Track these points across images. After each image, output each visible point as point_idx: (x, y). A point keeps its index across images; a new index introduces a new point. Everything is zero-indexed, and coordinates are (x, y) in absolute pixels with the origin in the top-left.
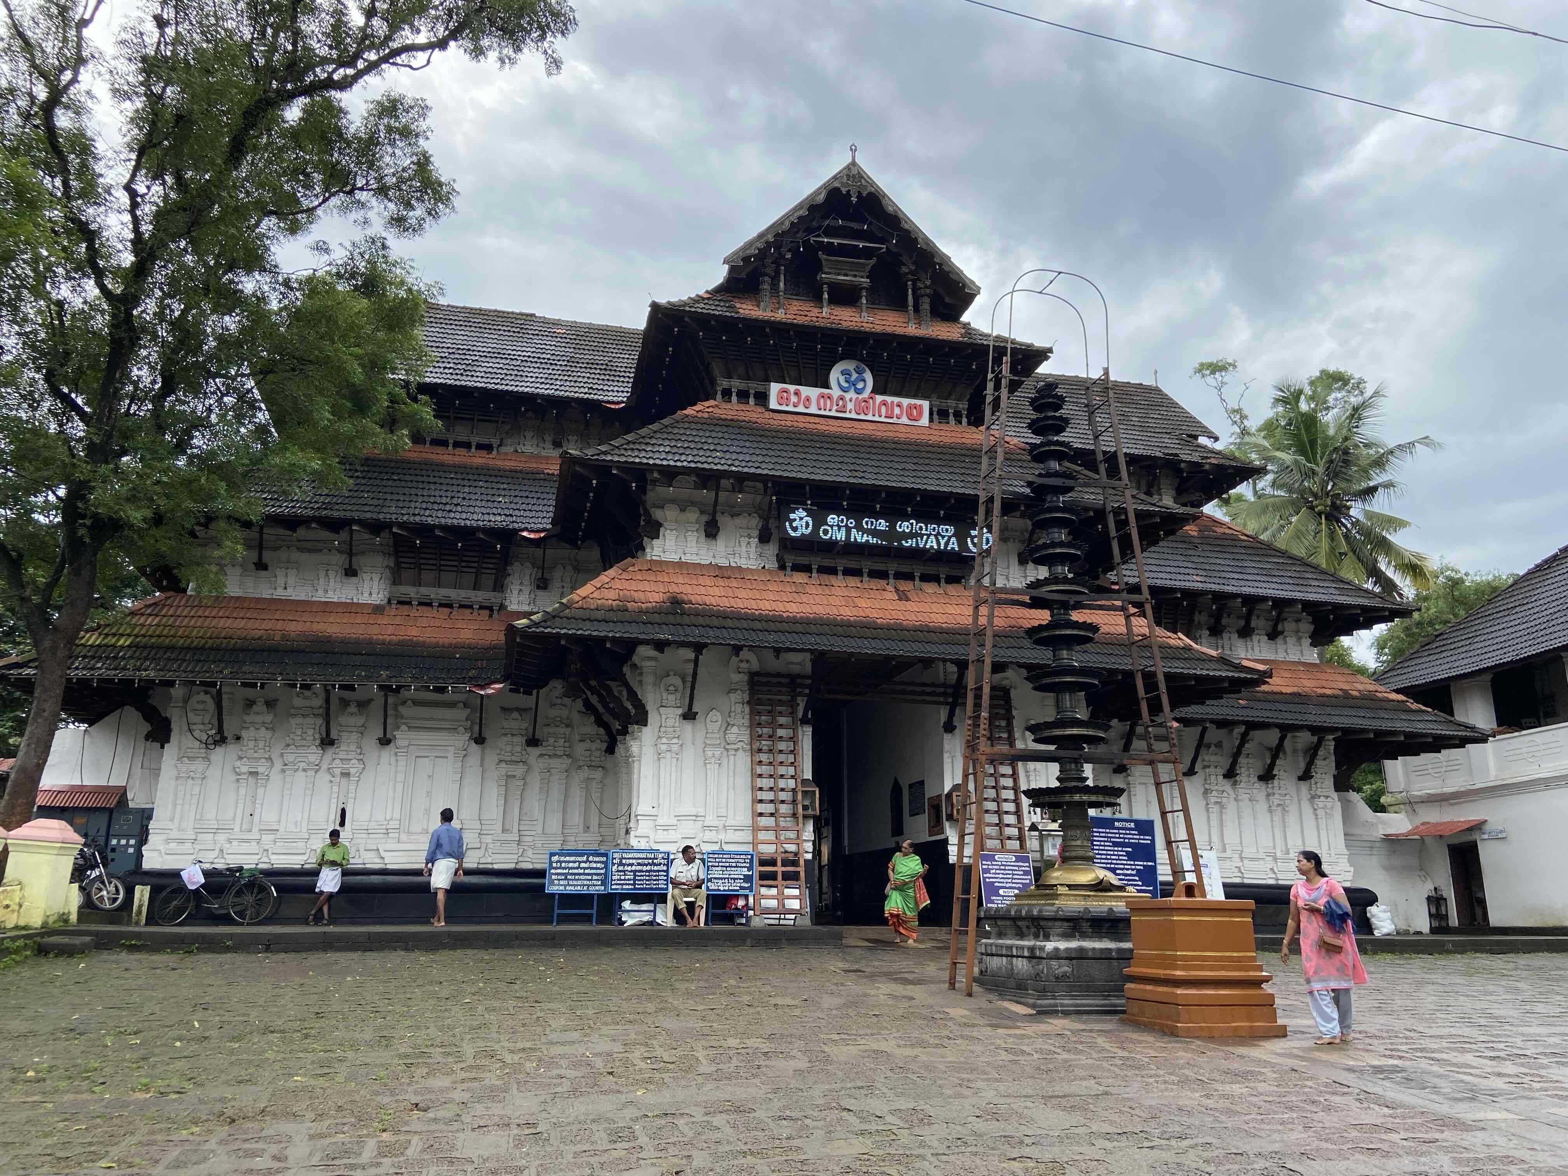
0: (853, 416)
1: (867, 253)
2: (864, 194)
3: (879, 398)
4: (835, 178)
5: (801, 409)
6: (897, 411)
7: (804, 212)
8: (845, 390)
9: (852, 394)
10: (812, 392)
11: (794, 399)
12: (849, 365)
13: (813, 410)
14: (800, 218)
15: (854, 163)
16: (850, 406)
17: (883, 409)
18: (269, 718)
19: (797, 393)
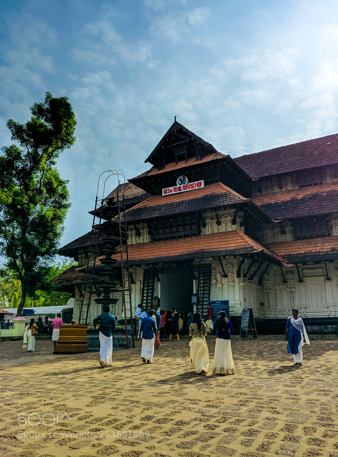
0: (183, 191)
1: (184, 144)
2: (178, 129)
3: (189, 184)
4: (170, 128)
5: (170, 193)
6: (194, 186)
7: (163, 141)
8: (180, 185)
9: (182, 185)
10: (172, 188)
11: (168, 191)
12: (181, 177)
14: (162, 143)
15: (176, 122)
16: (182, 188)
17: (191, 186)
19: (168, 189)
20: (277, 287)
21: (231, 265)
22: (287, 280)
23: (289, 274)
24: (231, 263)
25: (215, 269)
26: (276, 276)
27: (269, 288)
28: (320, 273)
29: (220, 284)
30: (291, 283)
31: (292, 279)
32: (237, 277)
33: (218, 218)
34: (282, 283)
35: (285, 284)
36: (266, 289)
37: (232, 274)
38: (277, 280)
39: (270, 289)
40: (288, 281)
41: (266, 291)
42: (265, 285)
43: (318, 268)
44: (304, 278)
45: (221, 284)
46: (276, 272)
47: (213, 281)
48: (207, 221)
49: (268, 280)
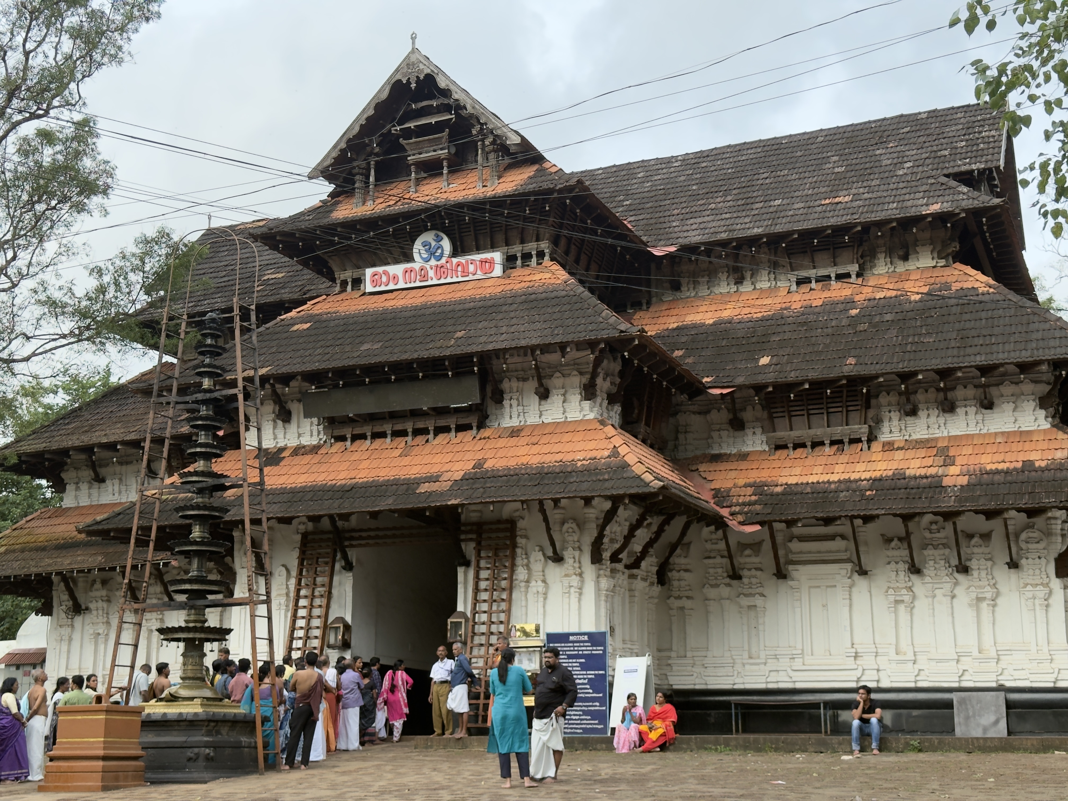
0: (435, 282)
1: (439, 127)
2: (422, 77)
3: (455, 260)
4: (397, 71)
5: (391, 287)
6: (471, 268)
7: (371, 112)
8: (427, 260)
9: (433, 262)
10: (397, 269)
11: (384, 279)
12: (428, 237)
13: (401, 285)
14: (368, 119)
15: (414, 50)
16: (431, 273)
17: (460, 269)
18: (104, 593)
19: (385, 273)
20: (712, 593)
21: (574, 526)
22: (741, 573)
23: (748, 552)
24: (575, 520)
25: (526, 537)
26: (709, 558)
27: (687, 594)
28: (838, 551)
29: (540, 583)
30: (754, 580)
31: (756, 569)
32: (593, 562)
33: (540, 379)
34: (728, 580)
35: (735, 582)
36: (679, 598)
37: (577, 553)
38: (711, 571)
39: (688, 598)
40: (745, 573)
41: (678, 603)
42: (675, 583)
43: (832, 538)
44: (791, 567)
45: (544, 581)
46: (709, 546)
47: (521, 574)
48: (506, 385)
49: (686, 571)
